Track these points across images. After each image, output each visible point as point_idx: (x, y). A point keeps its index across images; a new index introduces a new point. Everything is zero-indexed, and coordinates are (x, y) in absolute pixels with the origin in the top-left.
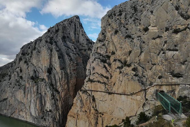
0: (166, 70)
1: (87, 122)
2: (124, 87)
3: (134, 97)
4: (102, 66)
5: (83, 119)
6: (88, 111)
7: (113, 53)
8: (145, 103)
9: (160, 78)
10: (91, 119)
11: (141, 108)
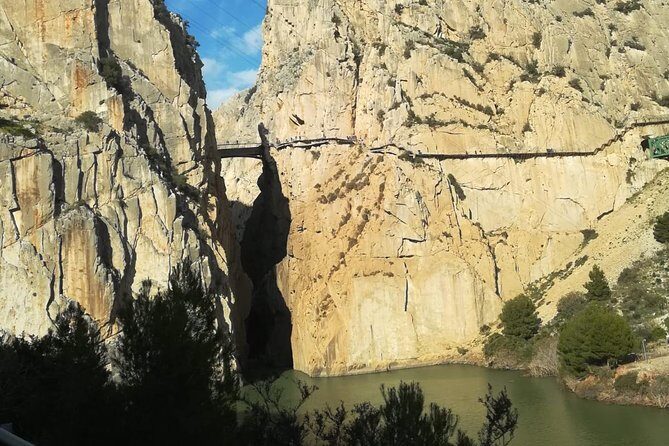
0: (641, 89)
1: (465, 275)
2: (566, 133)
3: (600, 157)
4: (456, 71)
5: (444, 268)
6: (454, 232)
7: (477, 34)
8: (630, 170)
9: (635, 107)
10: (476, 259)
11: (625, 184)
